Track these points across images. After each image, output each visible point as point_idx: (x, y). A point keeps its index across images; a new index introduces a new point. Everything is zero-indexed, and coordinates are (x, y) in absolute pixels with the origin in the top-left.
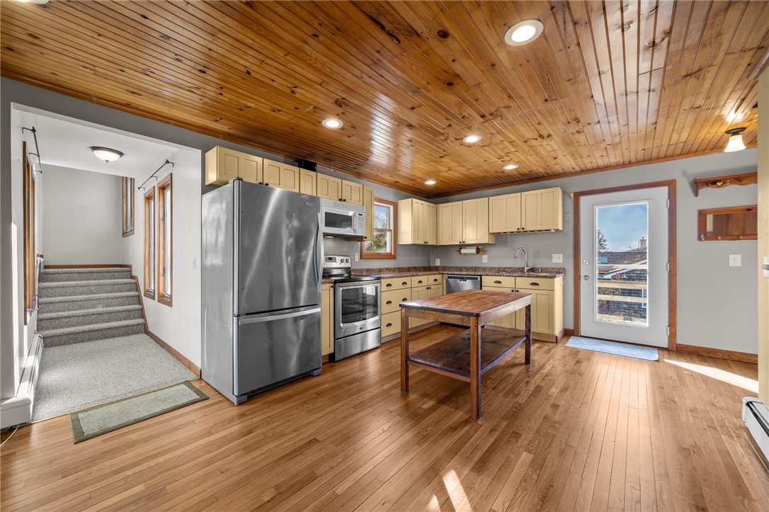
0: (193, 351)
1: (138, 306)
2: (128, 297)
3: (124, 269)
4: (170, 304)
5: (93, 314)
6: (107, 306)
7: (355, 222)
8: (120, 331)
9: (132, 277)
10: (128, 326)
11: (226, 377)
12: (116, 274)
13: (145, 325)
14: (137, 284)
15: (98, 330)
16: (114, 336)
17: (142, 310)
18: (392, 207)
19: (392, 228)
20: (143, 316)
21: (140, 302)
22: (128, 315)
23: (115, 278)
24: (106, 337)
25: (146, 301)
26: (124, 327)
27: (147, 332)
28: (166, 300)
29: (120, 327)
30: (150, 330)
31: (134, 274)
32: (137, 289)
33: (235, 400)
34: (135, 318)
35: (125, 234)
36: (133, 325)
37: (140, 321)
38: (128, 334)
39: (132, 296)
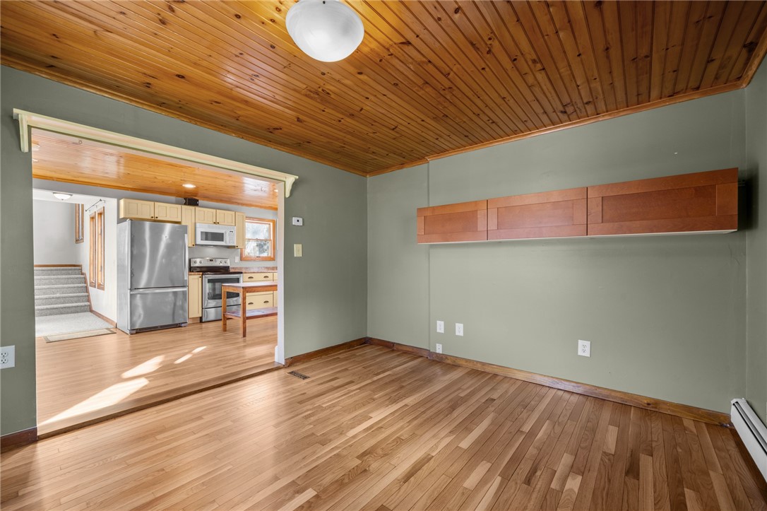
0: (112, 314)
1: (86, 294)
2: (78, 287)
3: (76, 267)
4: (103, 289)
5: (53, 298)
6: (63, 293)
7: (227, 237)
8: (72, 310)
9: (82, 274)
10: (78, 306)
11: (125, 324)
12: (70, 272)
13: (90, 306)
14: (85, 278)
15: (56, 308)
16: (68, 313)
17: (88, 296)
18: (272, 224)
19: (272, 238)
20: (89, 300)
21: (87, 291)
22: (78, 299)
23: (69, 274)
24: (62, 314)
25: (91, 289)
26: (75, 307)
27: (91, 311)
28: (101, 287)
29: (72, 307)
30: (93, 309)
31: (83, 271)
32: (85, 282)
33: (128, 332)
34: (83, 302)
35: (77, 241)
36: (81, 306)
37: (87, 303)
38: (78, 312)
39: (82, 287)
